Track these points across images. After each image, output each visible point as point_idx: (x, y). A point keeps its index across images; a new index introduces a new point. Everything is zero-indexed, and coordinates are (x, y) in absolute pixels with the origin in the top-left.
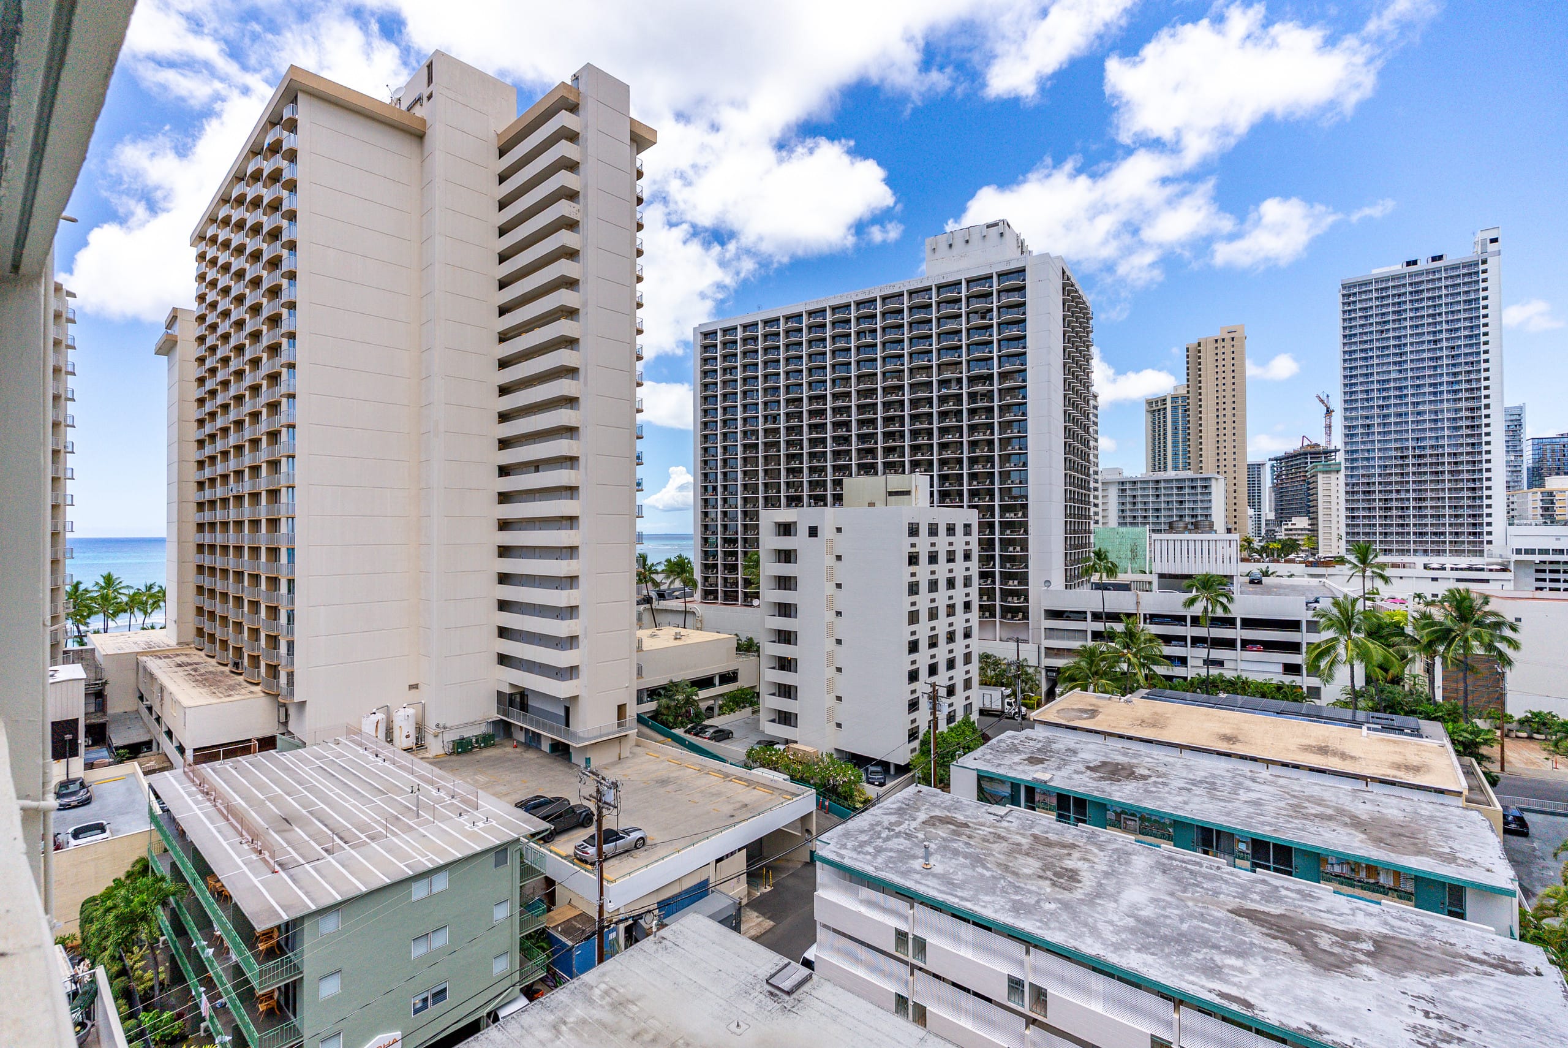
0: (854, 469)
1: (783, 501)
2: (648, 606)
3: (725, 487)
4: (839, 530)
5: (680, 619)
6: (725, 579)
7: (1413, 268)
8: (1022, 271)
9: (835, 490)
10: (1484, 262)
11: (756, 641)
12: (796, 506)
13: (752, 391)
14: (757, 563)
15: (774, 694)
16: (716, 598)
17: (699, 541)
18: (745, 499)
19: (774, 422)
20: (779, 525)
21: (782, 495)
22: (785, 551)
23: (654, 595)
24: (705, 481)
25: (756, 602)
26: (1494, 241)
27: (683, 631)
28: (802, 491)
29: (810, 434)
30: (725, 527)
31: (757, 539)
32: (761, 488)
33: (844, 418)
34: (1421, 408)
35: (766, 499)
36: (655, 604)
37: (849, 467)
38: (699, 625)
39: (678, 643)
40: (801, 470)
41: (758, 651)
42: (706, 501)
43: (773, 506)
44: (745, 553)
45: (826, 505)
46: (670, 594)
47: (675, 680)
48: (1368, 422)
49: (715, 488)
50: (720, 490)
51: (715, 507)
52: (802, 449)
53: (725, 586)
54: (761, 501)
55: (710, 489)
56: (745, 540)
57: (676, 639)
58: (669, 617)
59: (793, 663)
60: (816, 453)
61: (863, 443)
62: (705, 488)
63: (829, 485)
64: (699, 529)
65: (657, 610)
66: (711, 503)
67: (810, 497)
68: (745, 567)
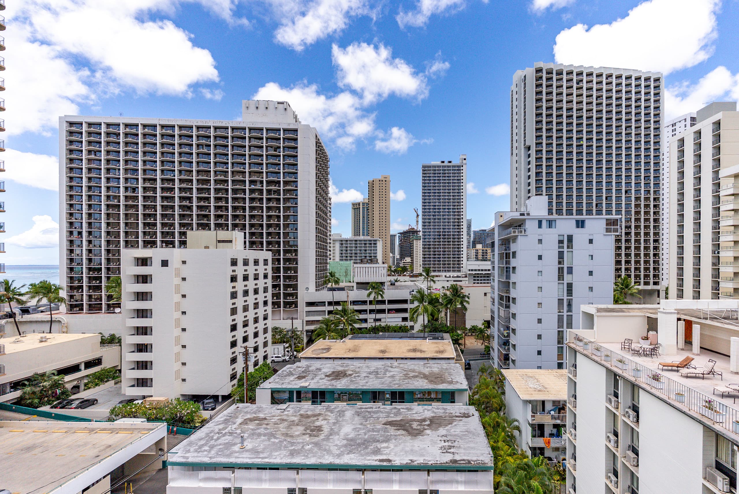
0: (195, 226)
1: (141, 243)
2: (12, 320)
3: (90, 233)
4: (184, 262)
5: (47, 327)
6: (90, 297)
7: (443, 164)
8: (296, 131)
9: (181, 238)
10: (462, 166)
11: (117, 336)
12: (151, 247)
13: (115, 169)
14: (119, 284)
15: (133, 369)
16: (82, 309)
17: (65, 270)
18: (108, 242)
19: (134, 192)
20: (138, 259)
21: (140, 239)
22: (143, 276)
23: (17, 311)
24: (71, 227)
25: (117, 310)
26: (465, 159)
27: (48, 336)
28: (156, 238)
29: (163, 202)
30: (90, 260)
31: (119, 269)
32: (122, 235)
33: (188, 195)
34: (445, 217)
35: (127, 242)
36: (18, 318)
37: (191, 225)
38: (65, 330)
39: (43, 344)
40: (155, 225)
41: (120, 341)
42: (71, 242)
43: (132, 246)
44: (108, 278)
45: (174, 247)
46: (34, 310)
47: (40, 372)
48: (429, 221)
49: (80, 233)
50: (85, 234)
51: (80, 246)
52: (156, 211)
53: (90, 301)
54: (122, 243)
55: (75, 234)
56: (108, 269)
57: (41, 341)
58: (34, 326)
59: (149, 347)
60: (166, 214)
61: (201, 211)
62: (71, 233)
63: (177, 235)
64: (65, 261)
65: (21, 322)
66: (77, 242)
67: (162, 242)
68: (108, 288)
